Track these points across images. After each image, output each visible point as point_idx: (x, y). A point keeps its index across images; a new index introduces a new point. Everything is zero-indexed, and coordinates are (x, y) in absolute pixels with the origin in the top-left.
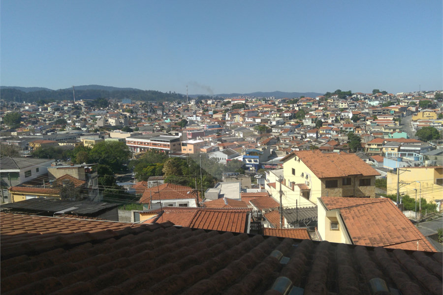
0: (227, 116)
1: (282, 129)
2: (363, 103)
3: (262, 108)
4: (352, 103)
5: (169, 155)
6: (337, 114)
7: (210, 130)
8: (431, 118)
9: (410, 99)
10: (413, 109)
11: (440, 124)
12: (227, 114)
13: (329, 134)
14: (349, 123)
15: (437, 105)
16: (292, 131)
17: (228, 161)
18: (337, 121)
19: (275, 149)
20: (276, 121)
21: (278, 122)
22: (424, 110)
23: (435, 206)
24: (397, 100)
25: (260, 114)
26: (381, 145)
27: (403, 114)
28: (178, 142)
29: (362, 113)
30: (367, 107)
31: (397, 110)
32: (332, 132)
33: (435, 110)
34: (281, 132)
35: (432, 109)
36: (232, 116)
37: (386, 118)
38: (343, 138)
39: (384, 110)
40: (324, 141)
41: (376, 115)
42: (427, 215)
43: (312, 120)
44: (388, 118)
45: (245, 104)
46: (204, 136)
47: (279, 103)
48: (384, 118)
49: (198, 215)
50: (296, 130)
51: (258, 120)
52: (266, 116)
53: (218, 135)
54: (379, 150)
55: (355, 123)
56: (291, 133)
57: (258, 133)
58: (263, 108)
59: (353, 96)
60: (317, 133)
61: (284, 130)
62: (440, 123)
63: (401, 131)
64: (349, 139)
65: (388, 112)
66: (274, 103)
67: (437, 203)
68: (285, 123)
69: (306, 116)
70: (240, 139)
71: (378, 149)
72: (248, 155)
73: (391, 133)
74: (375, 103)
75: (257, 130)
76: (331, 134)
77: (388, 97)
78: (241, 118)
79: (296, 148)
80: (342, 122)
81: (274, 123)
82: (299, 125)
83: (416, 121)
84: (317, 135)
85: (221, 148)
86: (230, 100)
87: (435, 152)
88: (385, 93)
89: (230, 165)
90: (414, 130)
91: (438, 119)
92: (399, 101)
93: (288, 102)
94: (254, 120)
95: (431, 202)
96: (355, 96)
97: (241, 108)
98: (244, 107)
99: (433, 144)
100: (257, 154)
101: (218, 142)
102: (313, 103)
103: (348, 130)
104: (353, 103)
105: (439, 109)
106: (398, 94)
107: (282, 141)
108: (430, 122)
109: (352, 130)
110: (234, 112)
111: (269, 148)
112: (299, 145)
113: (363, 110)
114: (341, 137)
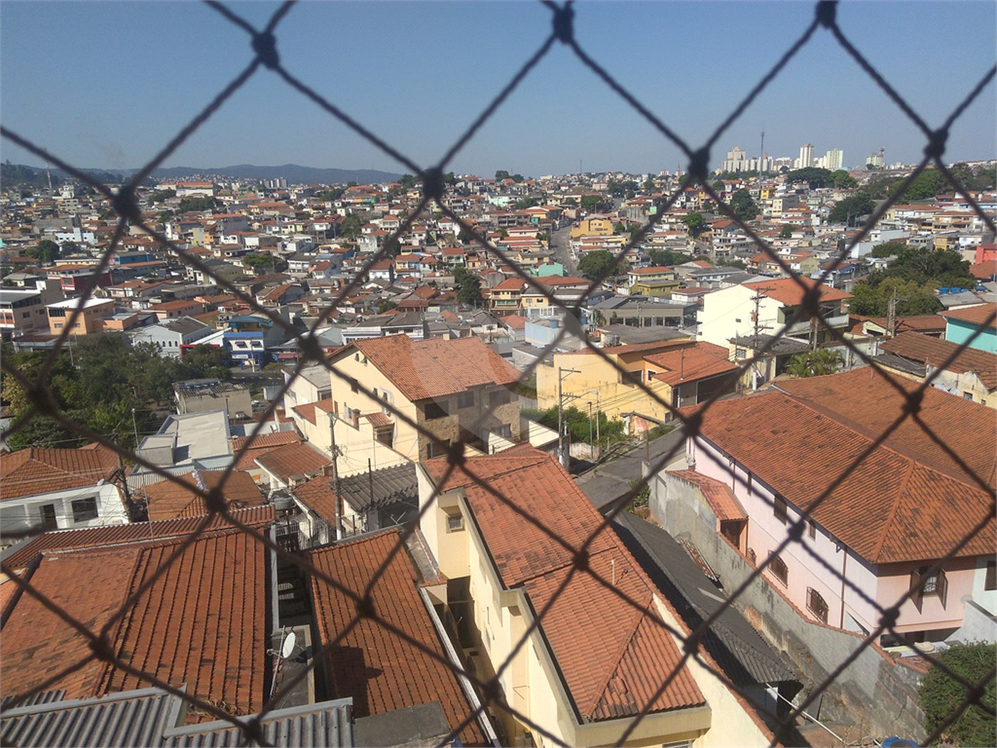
0: (169, 230)
1: (311, 261)
2: (480, 201)
3: (258, 211)
4: (457, 201)
5: (14, 343)
6: (429, 226)
7: (125, 267)
8: (603, 232)
9: (565, 193)
10: (572, 213)
11: (619, 245)
12: (168, 226)
13: (415, 270)
14: (454, 246)
15: (613, 205)
16: (335, 267)
17: (183, 348)
18: (429, 241)
19: (301, 311)
20: (297, 243)
21: (300, 245)
22: (592, 216)
23: (620, 426)
24: (543, 194)
25: (256, 225)
26: (518, 293)
27: (554, 224)
28: (38, 307)
29: (479, 223)
30: (487, 210)
31: (543, 216)
32: (422, 266)
33: (609, 215)
34: (311, 270)
35: (604, 213)
36: (182, 229)
37: (523, 235)
38: (445, 279)
39: (519, 217)
40: (407, 288)
41: (505, 228)
42: (611, 448)
43: (379, 239)
44: (528, 234)
45: (213, 199)
46: (110, 285)
47: (300, 197)
48: (521, 233)
49: (144, 563)
50: (344, 263)
51: (252, 241)
52: (270, 230)
53: (150, 282)
54: (516, 303)
55: (467, 246)
56: (334, 271)
57: (255, 272)
58: (262, 208)
59: (459, 185)
60: (391, 270)
61: (318, 264)
62: (620, 242)
63: (552, 262)
64: (456, 281)
65: (528, 220)
66: (286, 197)
67: (625, 419)
68: (317, 246)
69: (363, 230)
70: (208, 289)
71: (514, 301)
72: (235, 330)
73: (535, 266)
74: (502, 201)
75: (252, 264)
76: (419, 271)
77: (525, 187)
78: (207, 234)
79: (349, 306)
80: (441, 243)
81: (292, 247)
82: (351, 251)
83: (577, 239)
84: (392, 275)
85: (162, 316)
86: (173, 187)
87: (613, 302)
88: (518, 179)
89: (191, 361)
90: (574, 257)
91: (614, 234)
92: (545, 197)
93: (319, 195)
94: (242, 241)
95: (614, 418)
96: (462, 184)
97: (204, 209)
98: (212, 207)
99: (609, 285)
100: (258, 327)
101: (152, 300)
102: (377, 201)
103: (453, 261)
104: (460, 201)
105: (617, 213)
106: (542, 178)
107: (314, 292)
108: (602, 241)
109: (461, 261)
110: (186, 218)
111: (286, 312)
112: (355, 300)
113: (479, 216)
114: (442, 278)
